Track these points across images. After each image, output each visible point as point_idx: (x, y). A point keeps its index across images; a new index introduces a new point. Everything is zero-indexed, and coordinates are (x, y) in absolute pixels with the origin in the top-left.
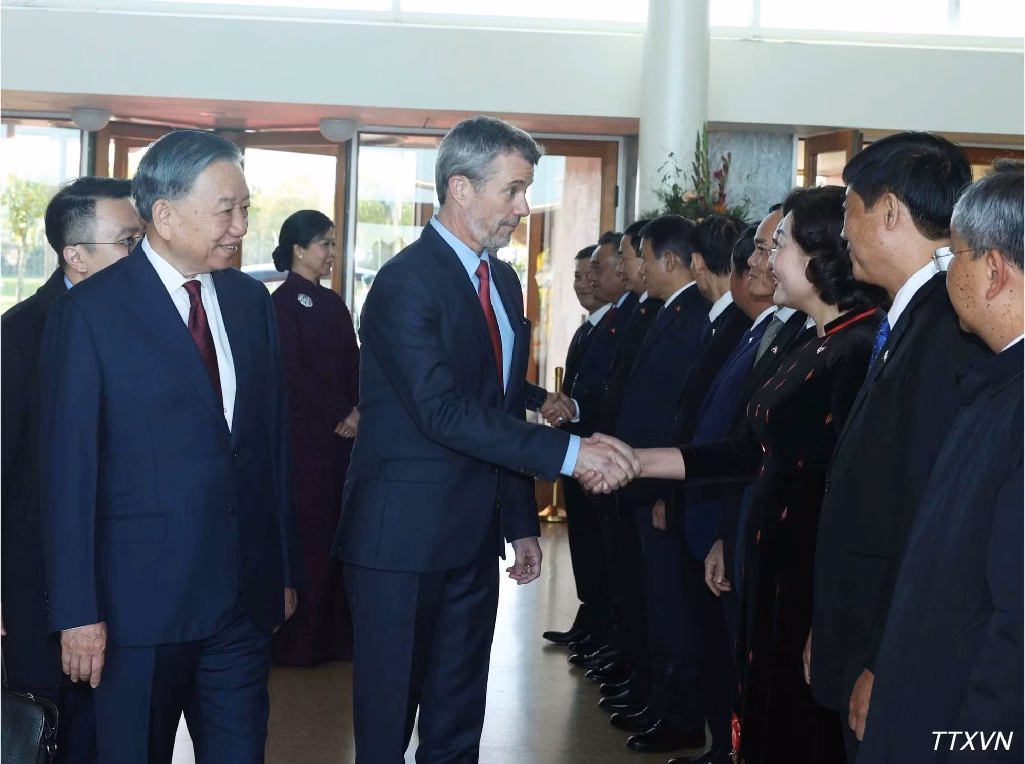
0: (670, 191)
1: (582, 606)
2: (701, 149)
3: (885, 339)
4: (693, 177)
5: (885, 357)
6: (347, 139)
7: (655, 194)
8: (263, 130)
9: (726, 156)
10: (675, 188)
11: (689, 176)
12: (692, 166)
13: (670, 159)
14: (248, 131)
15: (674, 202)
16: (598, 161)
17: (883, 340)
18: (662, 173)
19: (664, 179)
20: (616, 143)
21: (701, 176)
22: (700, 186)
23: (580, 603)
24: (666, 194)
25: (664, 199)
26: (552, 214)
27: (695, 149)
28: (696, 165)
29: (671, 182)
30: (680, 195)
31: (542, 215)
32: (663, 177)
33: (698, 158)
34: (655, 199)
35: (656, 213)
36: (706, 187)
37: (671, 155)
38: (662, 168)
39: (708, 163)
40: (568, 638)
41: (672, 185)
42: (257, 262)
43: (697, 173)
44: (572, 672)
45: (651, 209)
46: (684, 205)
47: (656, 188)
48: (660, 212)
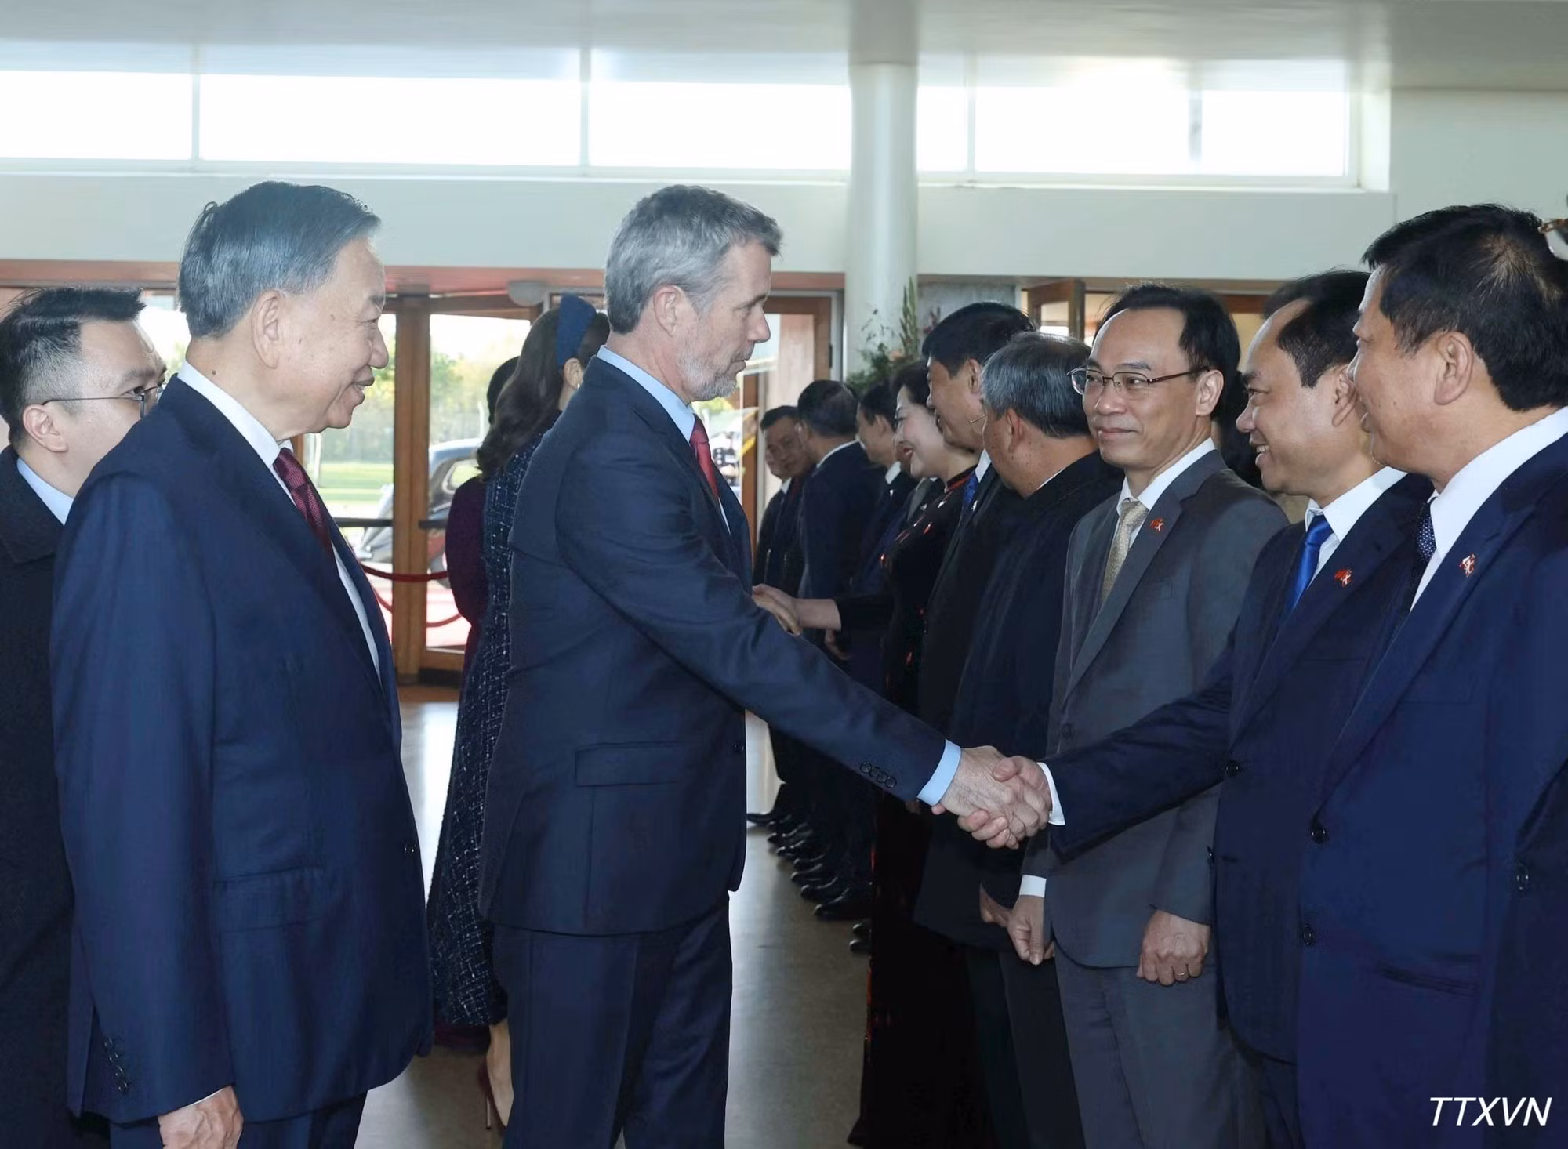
0: (875, 350)
1: (782, 786)
2: (908, 305)
3: (974, 492)
4: (901, 335)
5: (974, 507)
6: (536, 302)
7: (859, 354)
8: (449, 295)
9: (935, 312)
10: (881, 346)
11: (897, 333)
12: (900, 324)
13: (874, 317)
14: (432, 296)
15: (880, 362)
16: (810, 318)
17: (971, 493)
18: (867, 331)
19: (869, 338)
20: (829, 299)
21: (909, 333)
22: (908, 344)
23: (779, 782)
24: (871, 354)
25: (870, 359)
26: (766, 374)
27: (901, 304)
28: (904, 322)
29: (878, 341)
30: (886, 354)
31: (756, 376)
32: (867, 336)
33: (905, 316)
34: (860, 359)
35: (862, 375)
36: (914, 345)
37: (876, 312)
38: (867, 326)
39: (915, 318)
40: (768, 819)
41: (878, 343)
42: (462, 437)
43: (905, 329)
44: (771, 851)
45: (856, 371)
46: (891, 365)
47: (861, 347)
48: (867, 373)
